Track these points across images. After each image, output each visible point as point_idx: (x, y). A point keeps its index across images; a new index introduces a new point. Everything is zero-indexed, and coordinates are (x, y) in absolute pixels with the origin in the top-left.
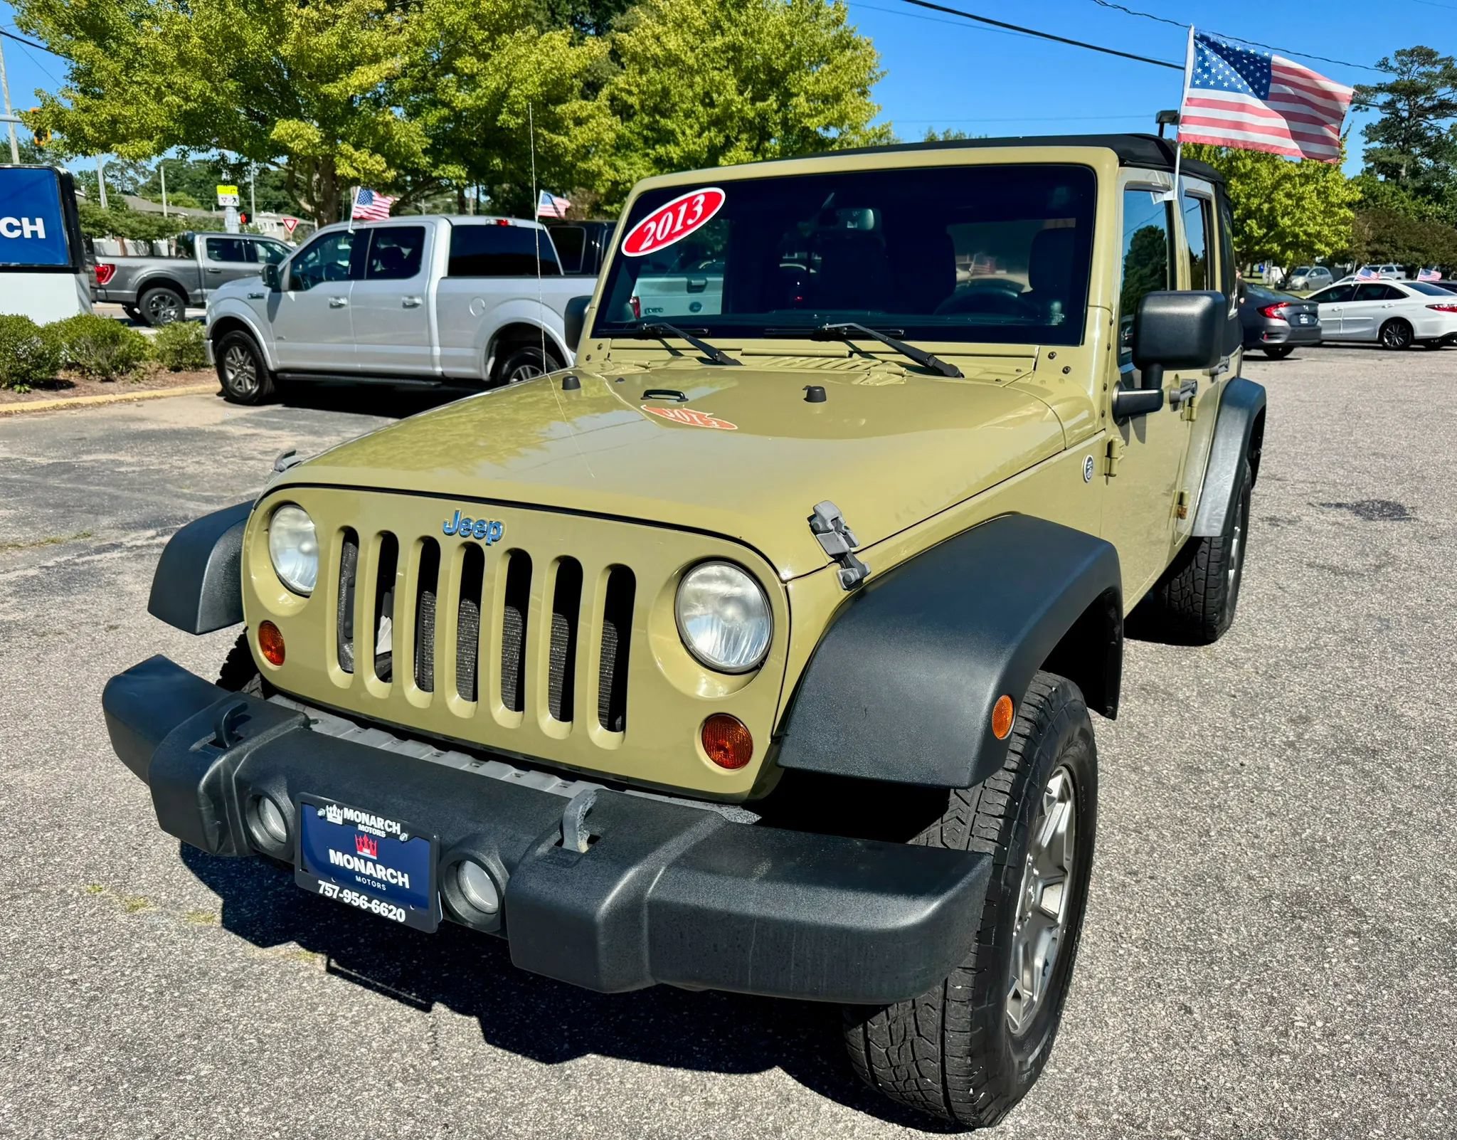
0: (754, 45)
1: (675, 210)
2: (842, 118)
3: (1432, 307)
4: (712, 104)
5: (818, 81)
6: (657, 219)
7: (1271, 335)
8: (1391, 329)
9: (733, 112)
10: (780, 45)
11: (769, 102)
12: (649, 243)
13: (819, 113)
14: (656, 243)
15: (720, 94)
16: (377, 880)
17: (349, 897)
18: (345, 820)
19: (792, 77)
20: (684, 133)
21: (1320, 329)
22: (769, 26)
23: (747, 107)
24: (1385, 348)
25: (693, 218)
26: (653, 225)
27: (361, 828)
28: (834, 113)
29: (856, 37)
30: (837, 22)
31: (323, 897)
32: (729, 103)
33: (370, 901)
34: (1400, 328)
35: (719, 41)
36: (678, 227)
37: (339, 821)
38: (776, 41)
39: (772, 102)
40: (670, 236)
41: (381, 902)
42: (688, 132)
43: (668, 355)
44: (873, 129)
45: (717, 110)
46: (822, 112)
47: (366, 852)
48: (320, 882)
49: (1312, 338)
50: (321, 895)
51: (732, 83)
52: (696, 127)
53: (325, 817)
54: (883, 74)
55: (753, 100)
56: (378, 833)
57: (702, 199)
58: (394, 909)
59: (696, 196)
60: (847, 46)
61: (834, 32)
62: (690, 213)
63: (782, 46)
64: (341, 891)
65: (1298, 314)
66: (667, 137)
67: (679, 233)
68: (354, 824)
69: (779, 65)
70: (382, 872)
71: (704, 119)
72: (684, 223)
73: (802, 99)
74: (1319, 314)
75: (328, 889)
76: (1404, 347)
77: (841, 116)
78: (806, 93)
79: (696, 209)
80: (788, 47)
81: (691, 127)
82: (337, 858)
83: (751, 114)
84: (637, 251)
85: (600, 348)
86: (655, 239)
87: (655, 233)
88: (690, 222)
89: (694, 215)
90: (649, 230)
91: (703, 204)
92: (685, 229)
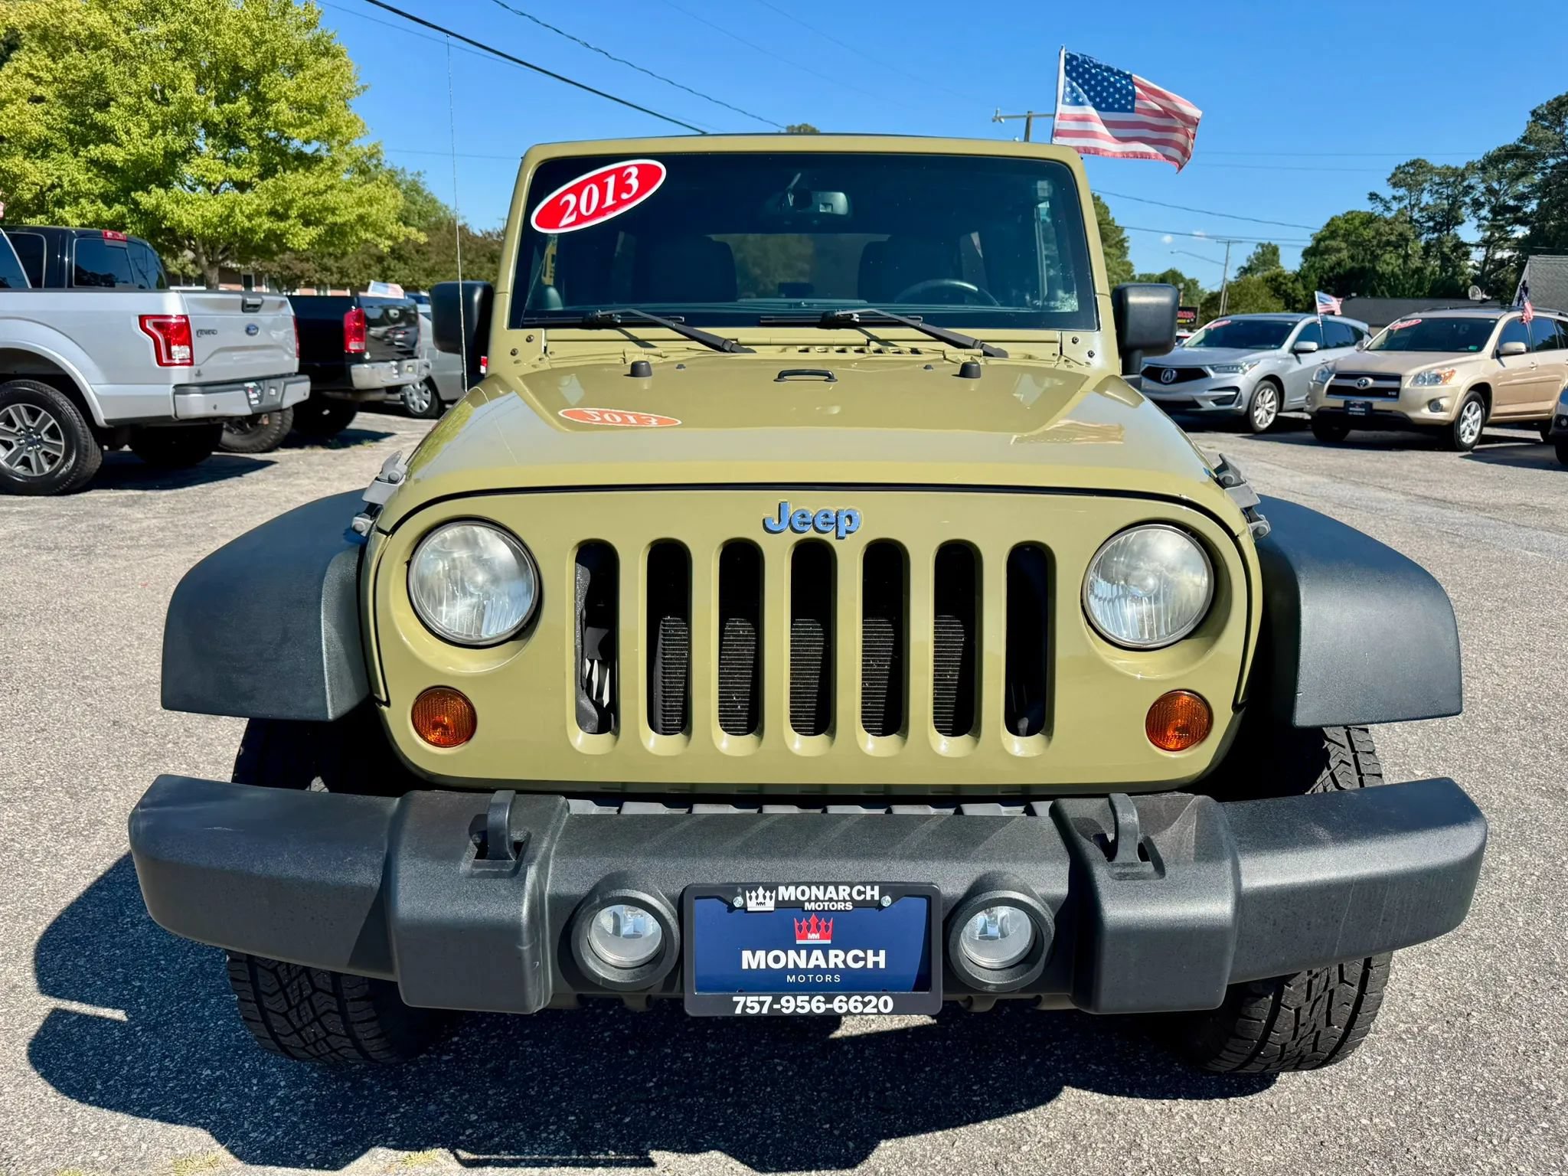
0: (211, 37)
1: (600, 182)
2: (333, 132)
4: (165, 101)
5: (300, 88)
6: (577, 191)
9: (194, 113)
10: (246, 40)
11: (239, 104)
12: (573, 218)
13: (303, 124)
14: (581, 219)
15: (175, 90)
17: (792, 1005)
18: (779, 904)
19: (266, 79)
20: (128, 133)
22: (227, 18)
23: (212, 108)
25: (629, 192)
26: (572, 197)
27: (807, 906)
28: (324, 125)
29: (336, 45)
30: (309, 25)
31: (745, 1019)
32: (187, 102)
33: (829, 1000)
35: (160, 28)
36: (610, 201)
37: (770, 906)
38: (240, 35)
39: (243, 105)
40: (600, 211)
41: (849, 997)
42: (134, 130)
44: (361, 147)
45: (172, 108)
46: (308, 123)
47: (814, 938)
48: (735, 999)
50: (739, 1018)
51: (189, 78)
52: (146, 126)
53: (744, 908)
54: (364, 88)
55: (219, 101)
56: (840, 906)
57: (635, 171)
58: (874, 999)
59: (628, 167)
60: (326, 53)
61: (307, 36)
62: (622, 186)
63: (249, 43)
64: (776, 1000)
66: (105, 135)
67: (613, 208)
68: (798, 905)
69: (249, 63)
70: (837, 958)
71: (158, 118)
72: (616, 196)
73: (283, 105)
75: (751, 1004)
77: (332, 129)
78: (287, 99)
79: (629, 182)
80: (258, 44)
81: (139, 126)
82: (752, 960)
83: (217, 118)
84: (557, 227)
85: (529, 340)
86: (579, 214)
87: (577, 207)
88: (625, 196)
89: (629, 188)
90: (568, 203)
91: (637, 177)
92: (620, 203)
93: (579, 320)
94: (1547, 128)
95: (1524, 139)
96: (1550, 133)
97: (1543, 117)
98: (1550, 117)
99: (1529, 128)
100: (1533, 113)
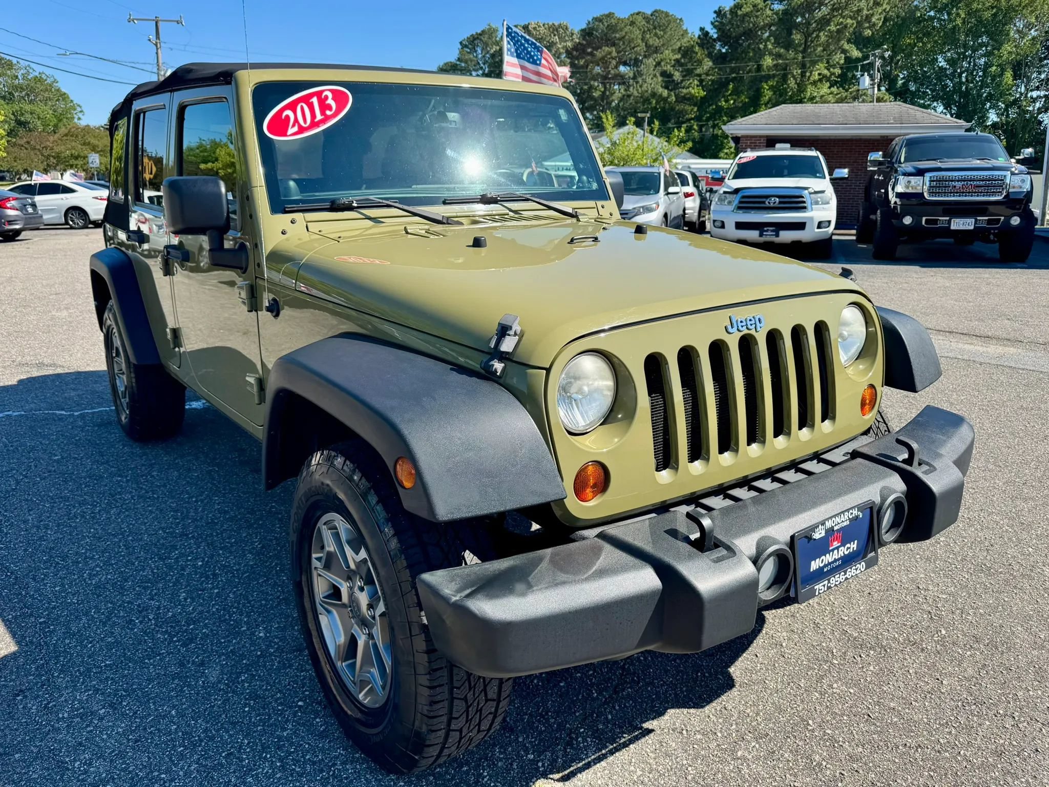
1: (307, 101)
3: (96, 198)
7: (10, 222)
8: (72, 214)
12: (295, 129)
14: (302, 130)
16: (833, 562)
21: (41, 217)
24: (72, 228)
25: (331, 111)
26: (288, 112)
34: (79, 214)
36: (319, 117)
37: (823, 533)
40: (314, 125)
43: (369, 223)
48: (815, 588)
49: (35, 224)
56: (845, 524)
57: (329, 94)
59: (323, 91)
62: (324, 107)
65: (25, 205)
72: (323, 113)
74: (37, 205)
76: (85, 227)
79: (328, 102)
84: (285, 135)
85: (293, 222)
86: (300, 126)
87: (296, 120)
88: (328, 113)
89: (330, 108)
90: (288, 117)
91: (333, 99)
92: (326, 119)
93: (327, 205)
94: (468, 53)
95: (459, 59)
96: (472, 56)
97: (466, 46)
98: (470, 46)
99: (460, 52)
100: (461, 43)
